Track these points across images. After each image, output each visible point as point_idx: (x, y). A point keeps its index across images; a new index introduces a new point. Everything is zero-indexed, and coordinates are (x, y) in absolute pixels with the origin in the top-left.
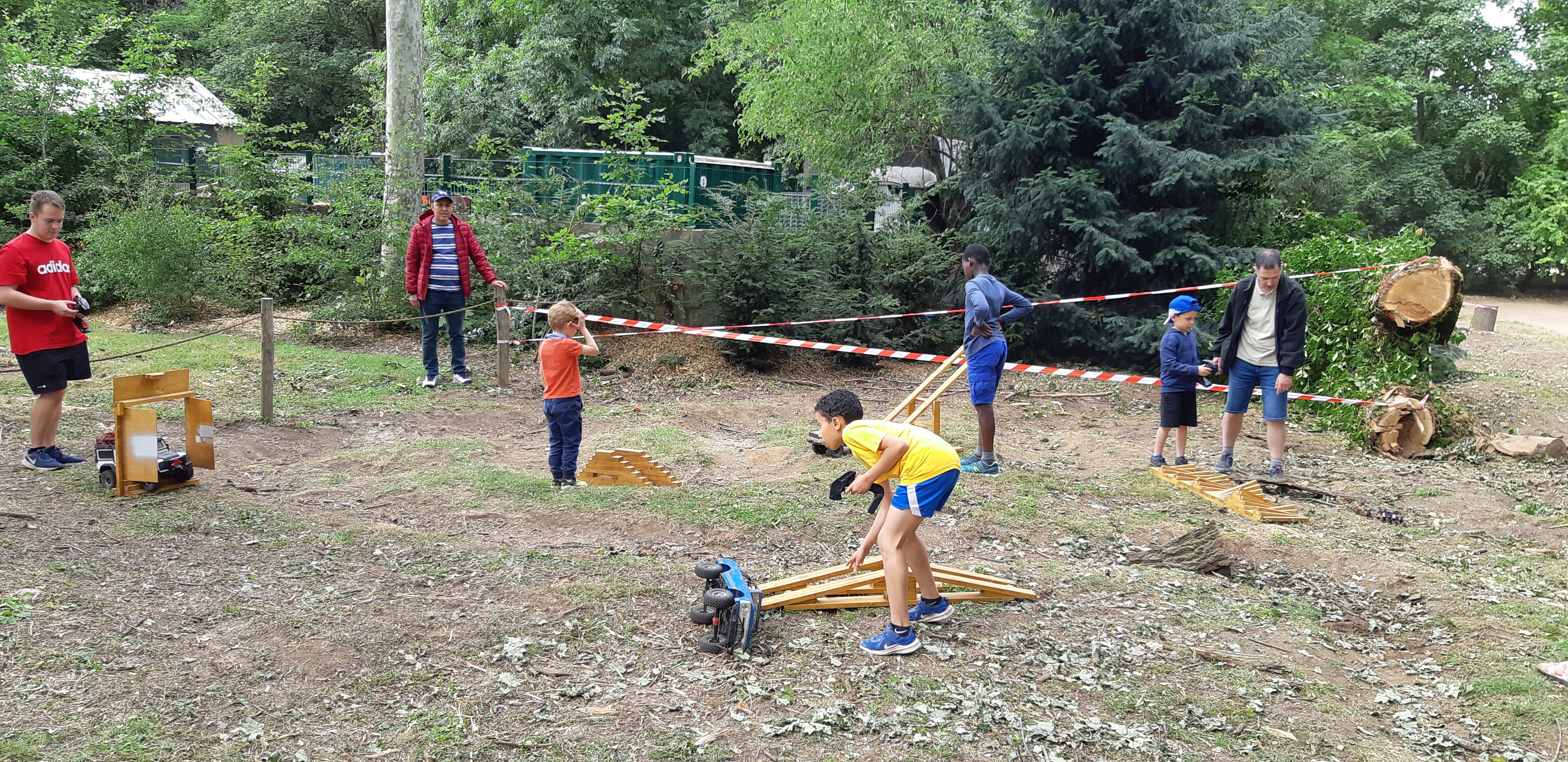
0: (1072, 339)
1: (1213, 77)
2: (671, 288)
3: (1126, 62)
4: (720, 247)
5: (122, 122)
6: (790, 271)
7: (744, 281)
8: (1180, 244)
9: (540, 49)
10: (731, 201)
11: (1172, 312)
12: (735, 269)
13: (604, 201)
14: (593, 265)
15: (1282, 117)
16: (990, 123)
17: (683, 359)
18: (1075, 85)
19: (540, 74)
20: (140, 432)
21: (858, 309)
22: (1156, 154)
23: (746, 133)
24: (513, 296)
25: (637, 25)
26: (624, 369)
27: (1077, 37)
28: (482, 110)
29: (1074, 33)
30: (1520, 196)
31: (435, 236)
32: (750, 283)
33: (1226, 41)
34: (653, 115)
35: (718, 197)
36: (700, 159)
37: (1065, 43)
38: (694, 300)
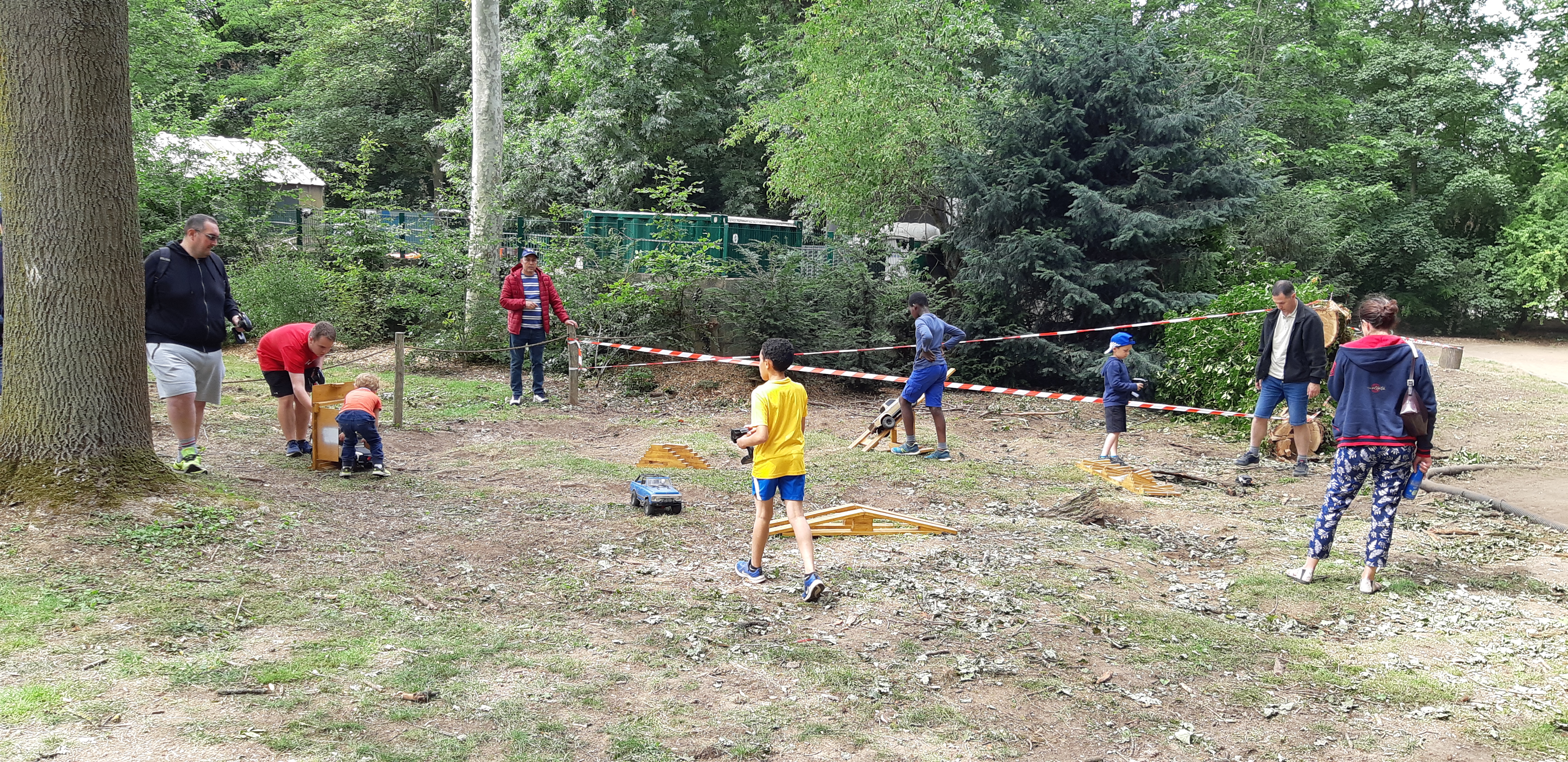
0: (1045, 370)
1: (1165, 150)
2: (708, 327)
3: (1093, 136)
4: (748, 293)
5: (243, 189)
6: (805, 312)
7: (767, 320)
8: (1136, 290)
9: (593, 119)
10: (757, 256)
11: (1112, 345)
12: (760, 311)
13: (654, 256)
14: (645, 308)
15: (1225, 182)
16: (975, 189)
17: (717, 384)
18: (1048, 157)
19: (592, 141)
20: (328, 425)
21: (863, 343)
22: (1114, 215)
23: (774, 194)
24: (581, 333)
25: (679, 96)
26: (670, 392)
27: (1051, 117)
28: (540, 171)
29: (1048, 113)
30: (1507, 244)
31: (525, 285)
32: (772, 321)
33: (1175, 119)
34: (694, 187)
35: (746, 252)
36: (733, 219)
37: (1039, 122)
38: (727, 336)
